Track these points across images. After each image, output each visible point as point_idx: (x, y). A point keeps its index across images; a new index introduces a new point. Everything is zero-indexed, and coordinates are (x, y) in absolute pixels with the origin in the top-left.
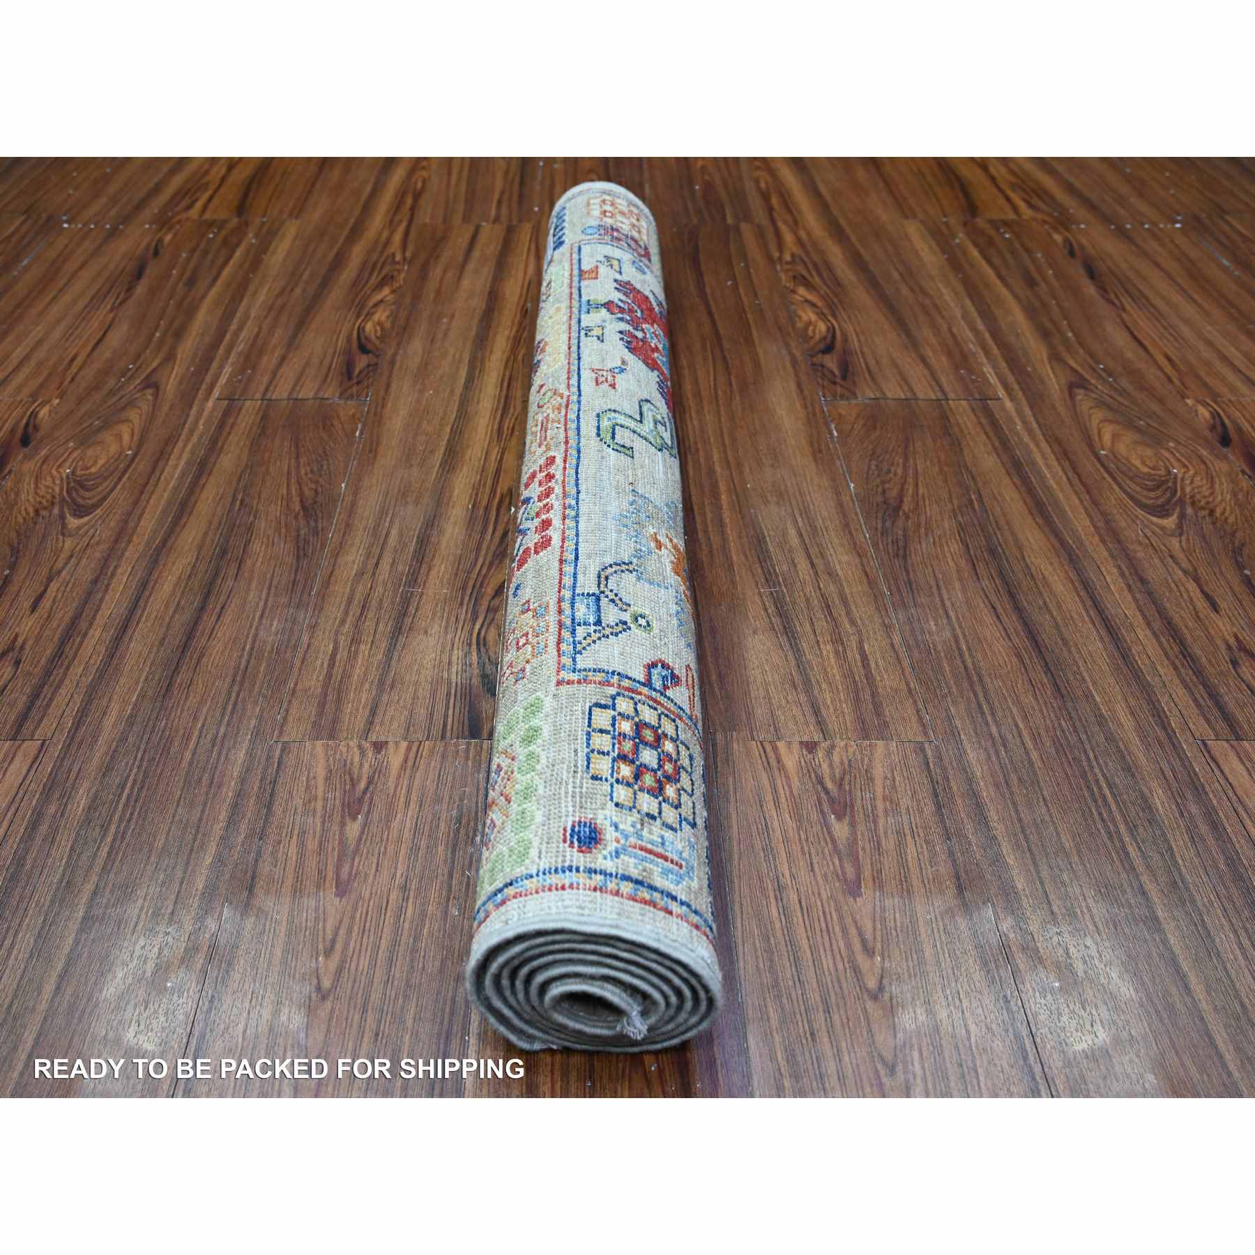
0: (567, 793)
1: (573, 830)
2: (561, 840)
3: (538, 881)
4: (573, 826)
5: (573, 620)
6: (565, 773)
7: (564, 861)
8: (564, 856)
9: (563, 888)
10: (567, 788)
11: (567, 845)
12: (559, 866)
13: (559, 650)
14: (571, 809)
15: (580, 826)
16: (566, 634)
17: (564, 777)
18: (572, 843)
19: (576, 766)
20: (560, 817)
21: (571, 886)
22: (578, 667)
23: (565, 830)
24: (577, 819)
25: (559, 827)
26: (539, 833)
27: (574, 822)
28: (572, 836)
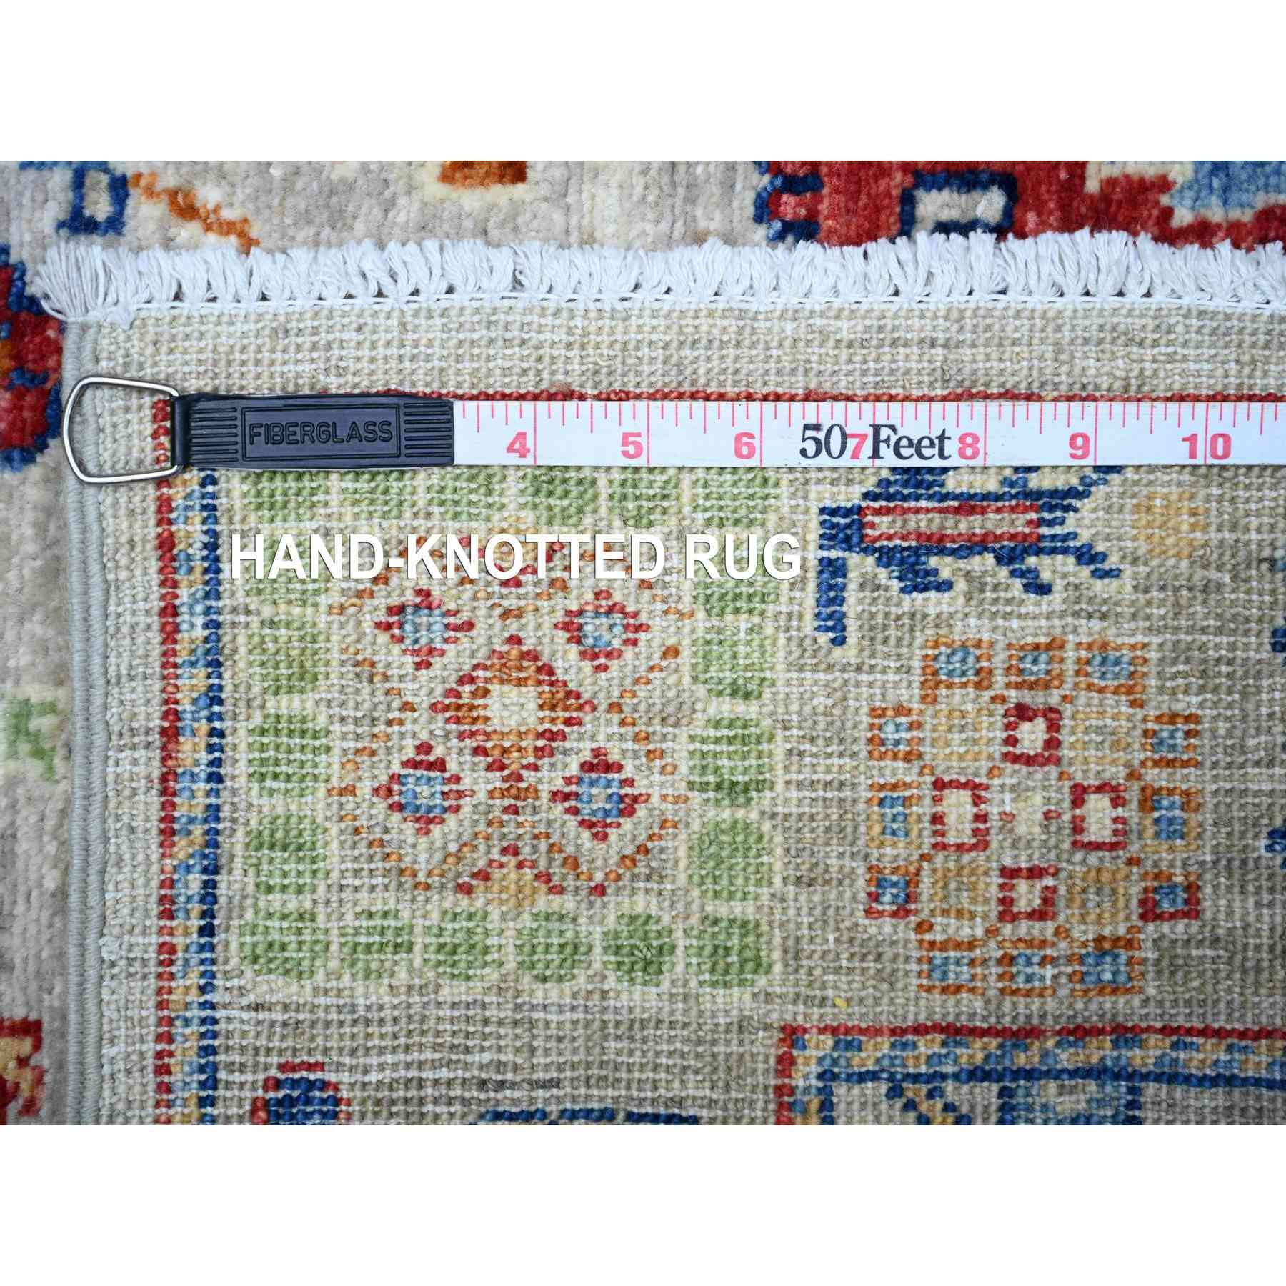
0: (421, 1065)
1: (311, 1085)
2: (288, 1057)
3: (187, 1006)
4: (324, 1085)
5: (1029, 1074)
6: (486, 1057)
7: (230, 1067)
8: (242, 1068)
9: (162, 1070)
10: (434, 1065)
11: (273, 1072)
12: (221, 1058)
13: (919, 1030)
14: (373, 1077)
15: (323, 1101)
16: (973, 1053)
17: (476, 1058)
18: (278, 1084)
19: (501, 1085)
20: (353, 1052)
21: (165, 1088)
22: (840, 1090)
23: (318, 1066)
24: (344, 1094)
25: (326, 1051)
26: (322, 1000)
27: (336, 1087)
28: (295, 1083)
